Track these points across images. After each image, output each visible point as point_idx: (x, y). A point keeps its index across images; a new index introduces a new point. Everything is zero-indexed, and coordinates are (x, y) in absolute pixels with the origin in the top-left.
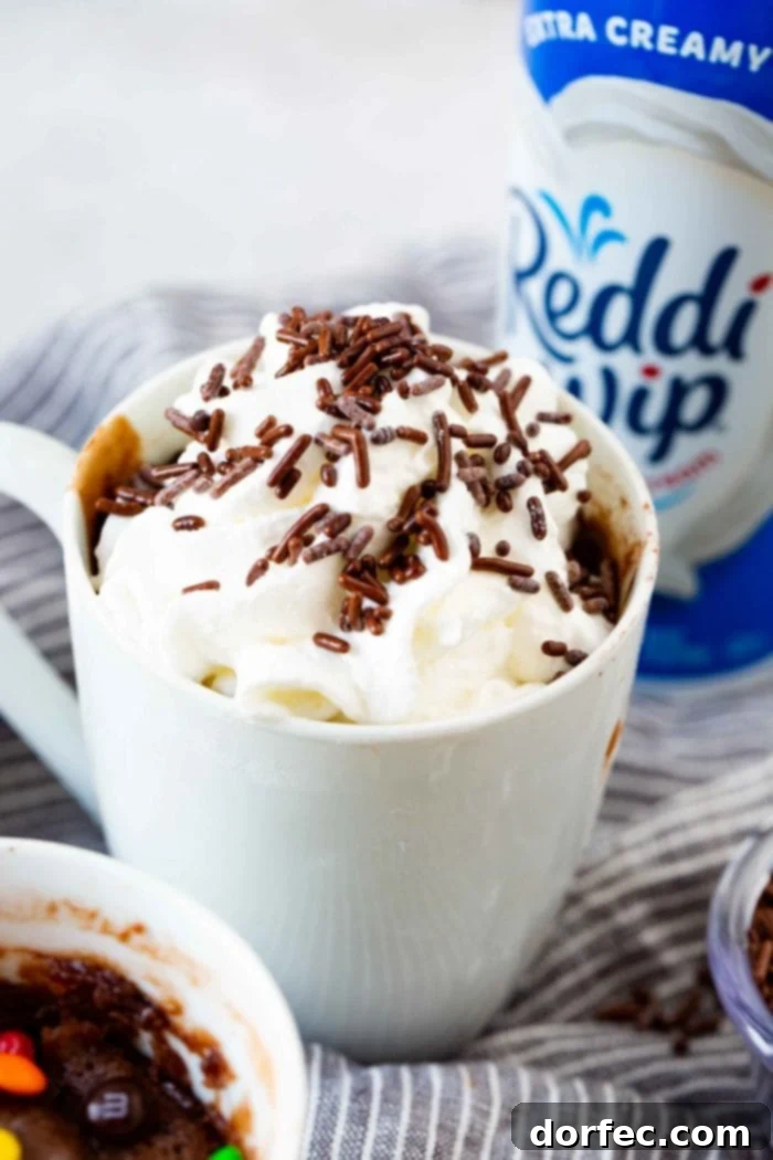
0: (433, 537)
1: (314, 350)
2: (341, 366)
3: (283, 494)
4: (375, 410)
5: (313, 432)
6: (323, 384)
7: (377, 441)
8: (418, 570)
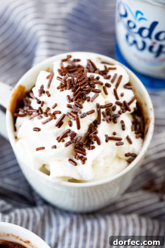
0: (96, 139)
1: (65, 86)
2: (73, 91)
3: (59, 127)
4: (81, 108)
5: (65, 113)
6: (68, 97)
7: (82, 117)
8: (93, 148)
